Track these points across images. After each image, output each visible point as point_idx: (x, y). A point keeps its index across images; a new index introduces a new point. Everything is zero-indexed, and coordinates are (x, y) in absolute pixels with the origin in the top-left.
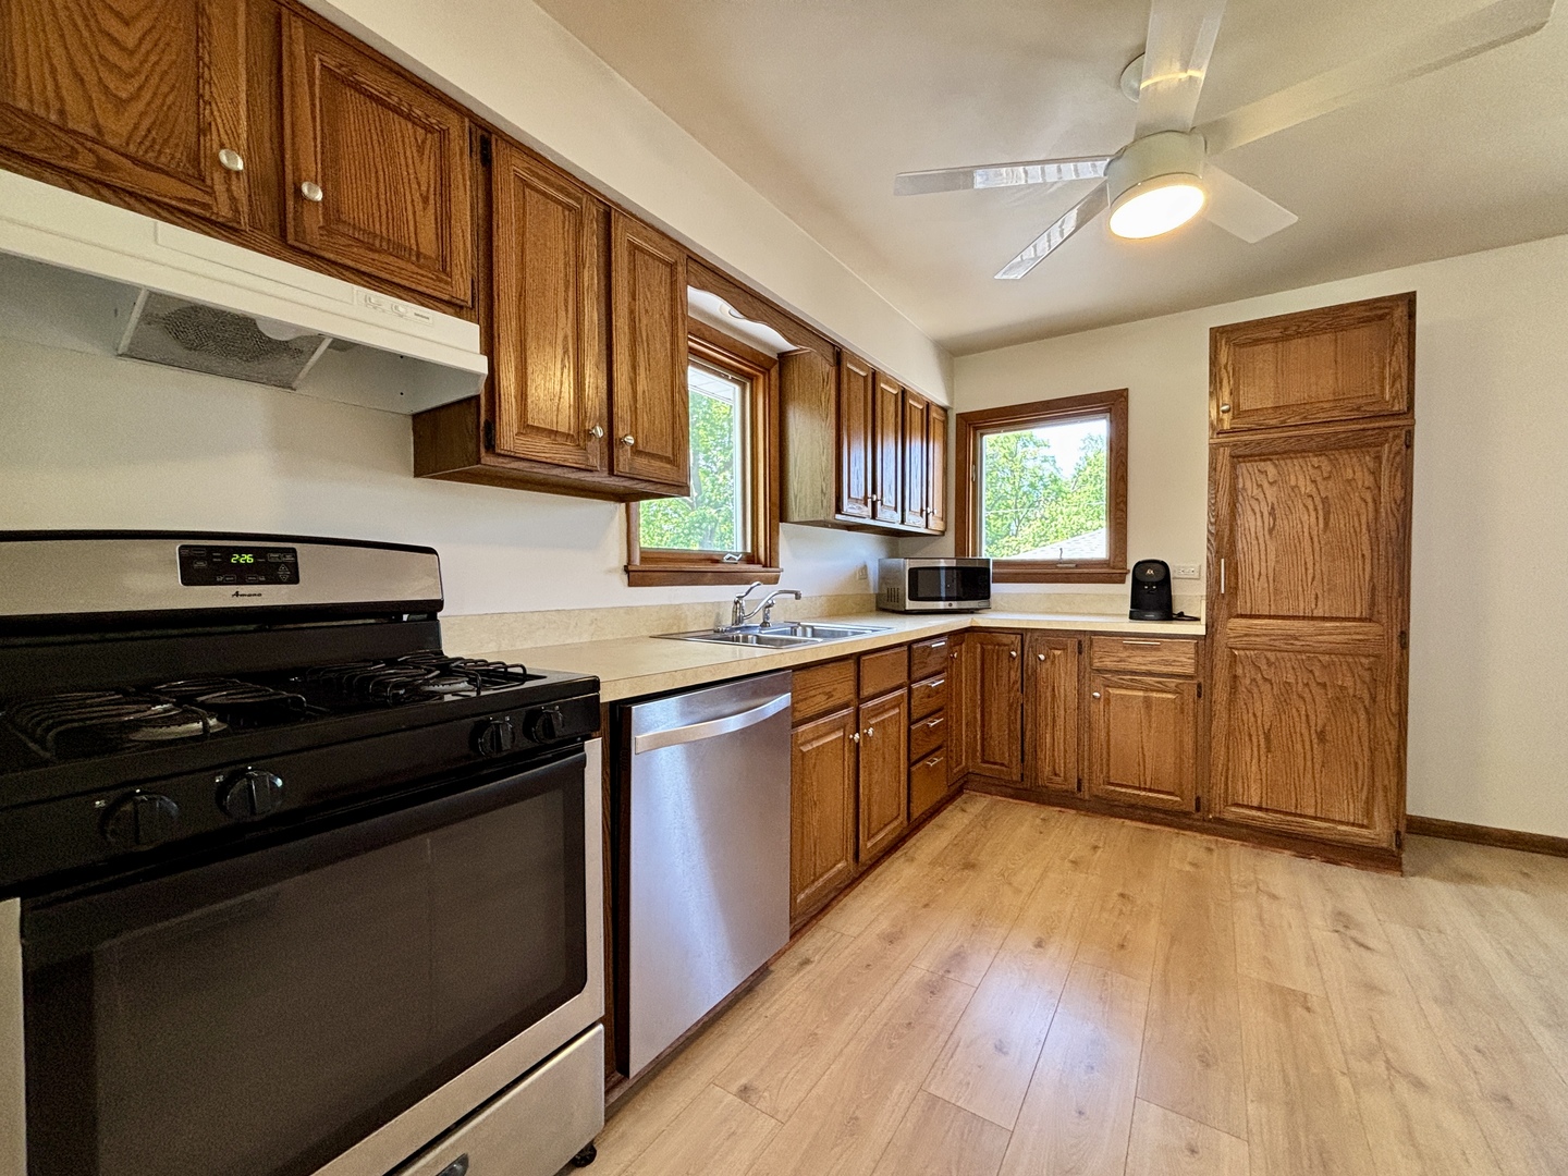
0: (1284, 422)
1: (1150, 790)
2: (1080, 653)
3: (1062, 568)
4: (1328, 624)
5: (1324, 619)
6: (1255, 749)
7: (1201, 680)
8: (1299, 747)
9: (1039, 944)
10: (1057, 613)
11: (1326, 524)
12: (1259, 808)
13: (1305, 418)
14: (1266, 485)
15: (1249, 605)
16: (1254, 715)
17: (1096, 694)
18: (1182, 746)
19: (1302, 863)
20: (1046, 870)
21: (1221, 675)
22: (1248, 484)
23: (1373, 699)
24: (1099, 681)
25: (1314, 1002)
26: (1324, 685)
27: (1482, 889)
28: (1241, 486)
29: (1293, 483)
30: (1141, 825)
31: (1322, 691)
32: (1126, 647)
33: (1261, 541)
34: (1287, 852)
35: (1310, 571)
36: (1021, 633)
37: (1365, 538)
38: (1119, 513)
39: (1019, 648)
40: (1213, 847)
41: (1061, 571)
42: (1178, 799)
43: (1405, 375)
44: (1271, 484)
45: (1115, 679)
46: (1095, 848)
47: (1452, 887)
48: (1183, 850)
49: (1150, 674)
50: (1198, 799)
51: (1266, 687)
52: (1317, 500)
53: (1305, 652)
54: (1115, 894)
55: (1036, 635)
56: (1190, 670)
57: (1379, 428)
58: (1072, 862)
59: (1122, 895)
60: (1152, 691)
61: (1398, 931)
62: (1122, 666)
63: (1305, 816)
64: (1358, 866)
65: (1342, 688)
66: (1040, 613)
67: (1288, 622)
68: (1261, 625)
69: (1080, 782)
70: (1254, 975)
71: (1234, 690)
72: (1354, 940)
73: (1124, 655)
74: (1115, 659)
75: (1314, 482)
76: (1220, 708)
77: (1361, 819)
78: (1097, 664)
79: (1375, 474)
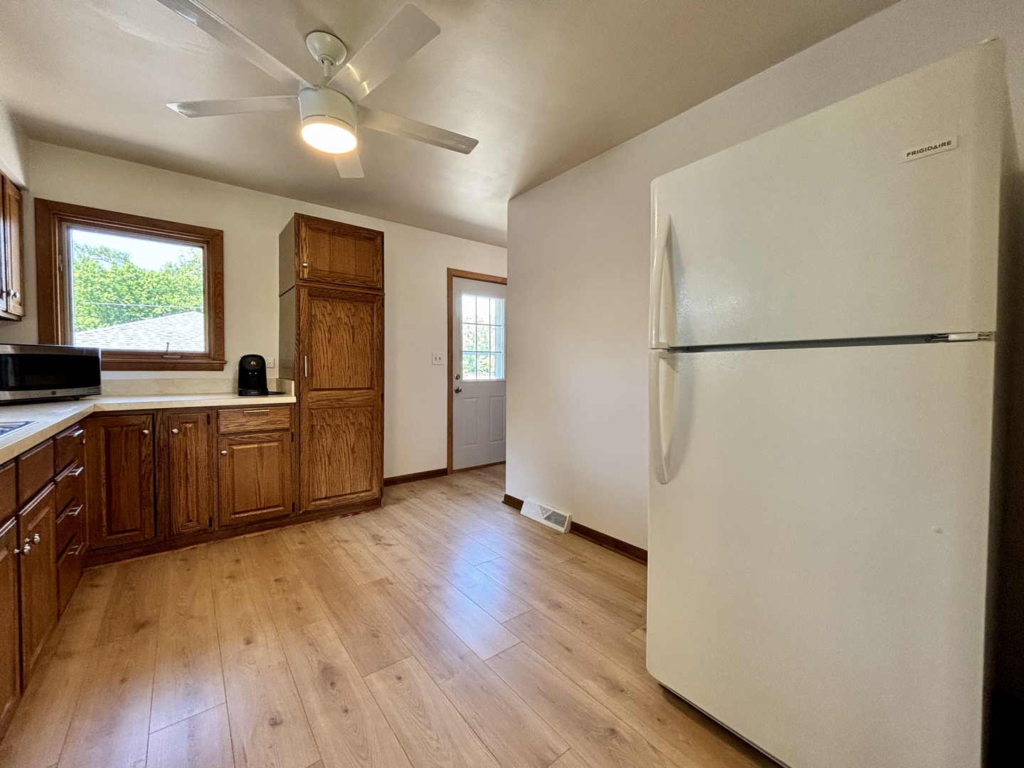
0: (333, 281)
1: (264, 509)
2: (209, 423)
3: (167, 359)
4: (355, 392)
5: (353, 389)
6: (323, 465)
7: (293, 431)
8: (343, 459)
9: (248, 642)
10: (166, 395)
11: (353, 340)
12: (326, 498)
13: (343, 281)
14: (326, 315)
15: (319, 384)
16: (323, 446)
17: (224, 452)
18: (283, 475)
19: (345, 520)
20: (214, 593)
21: (305, 426)
22: (318, 312)
23: (372, 427)
24: (225, 442)
25: (391, 579)
26: (353, 424)
27: (406, 503)
28: (313, 313)
29: (339, 316)
30: (256, 534)
31: (353, 426)
32: (244, 415)
33: (325, 347)
34: (338, 518)
35: (347, 364)
36: (153, 413)
37: (368, 347)
38: (218, 320)
39: (151, 427)
40: (303, 529)
41: (168, 361)
42: (282, 508)
43: (381, 270)
44: (328, 314)
45: (238, 438)
46: (238, 561)
47: (397, 506)
48: (290, 539)
49: (261, 431)
50: (293, 504)
51: (328, 429)
52: (349, 325)
53: (346, 407)
54: (272, 582)
55: (167, 414)
56: (287, 426)
57: (373, 294)
58: (230, 577)
59: (276, 580)
60: (263, 442)
61: (395, 532)
62: (242, 429)
63: (346, 495)
64: (367, 511)
65: (361, 424)
66: (154, 395)
67: (338, 392)
68: (325, 394)
69: (210, 520)
70: (365, 583)
71: (312, 433)
72: (385, 544)
73: (244, 420)
74: (236, 424)
75: (348, 317)
76: (305, 446)
77: (369, 488)
78: (223, 430)
79: (372, 316)
